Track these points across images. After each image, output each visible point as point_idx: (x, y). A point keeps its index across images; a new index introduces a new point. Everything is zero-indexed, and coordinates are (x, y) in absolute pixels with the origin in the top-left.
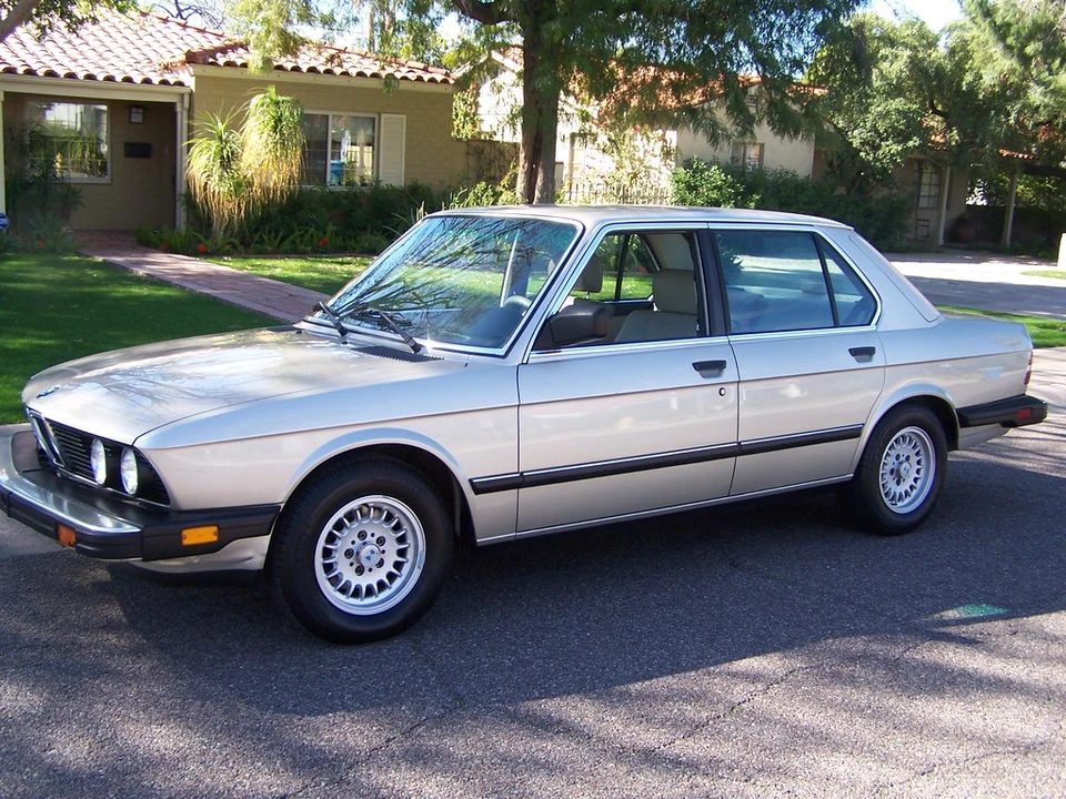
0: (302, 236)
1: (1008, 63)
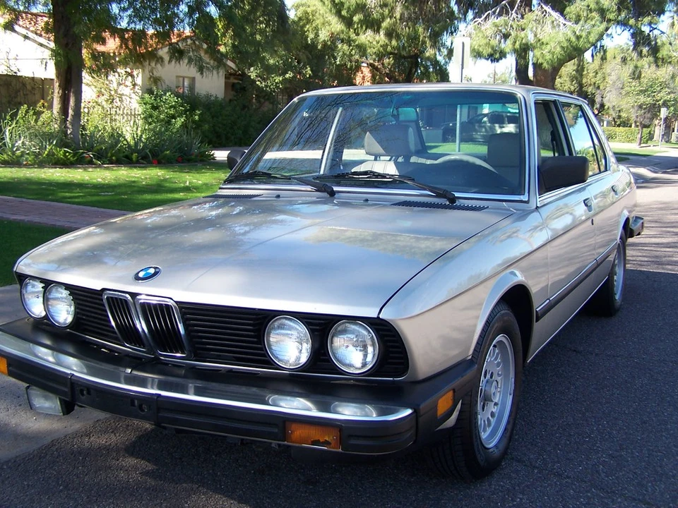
1: (339, 26)
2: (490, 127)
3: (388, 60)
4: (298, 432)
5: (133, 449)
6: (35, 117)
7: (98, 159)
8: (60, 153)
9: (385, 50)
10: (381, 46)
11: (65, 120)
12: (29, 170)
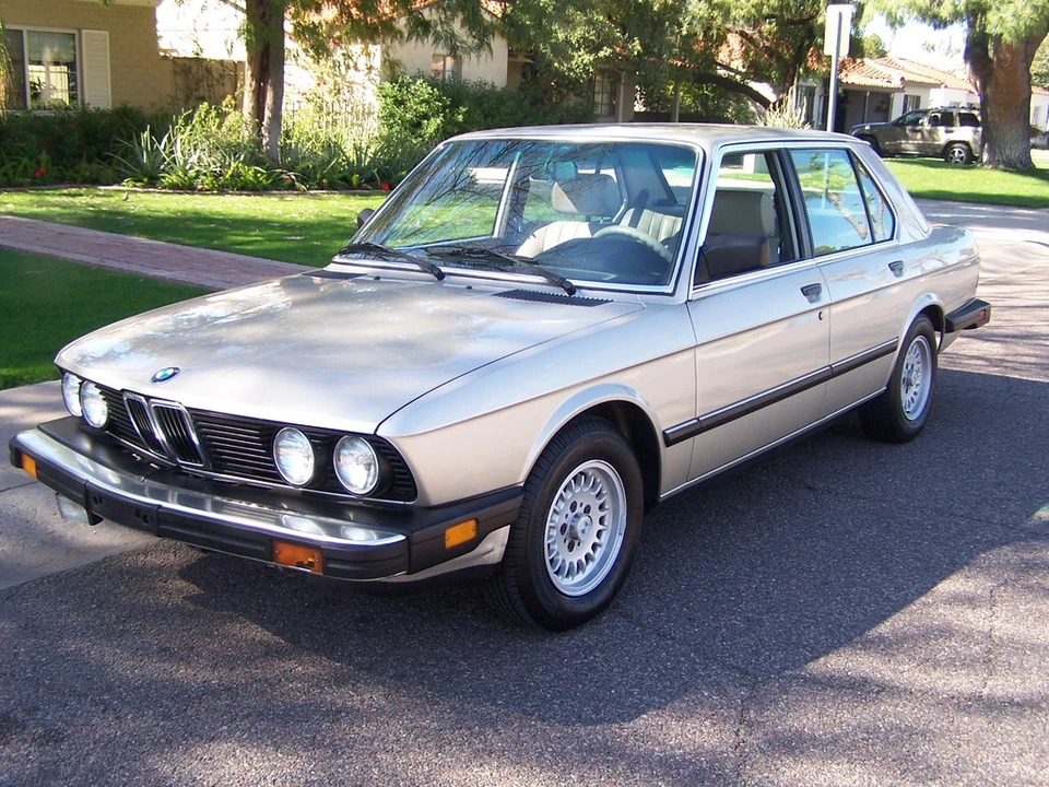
0: (14, 167)
2: (930, 132)
3: (768, 26)
4: (285, 553)
5: (186, 573)
6: (217, 120)
7: (303, 181)
8: (249, 173)
9: (759, 11)
10: (753, 6)
11: (260, 125)
12: (205, 197)
